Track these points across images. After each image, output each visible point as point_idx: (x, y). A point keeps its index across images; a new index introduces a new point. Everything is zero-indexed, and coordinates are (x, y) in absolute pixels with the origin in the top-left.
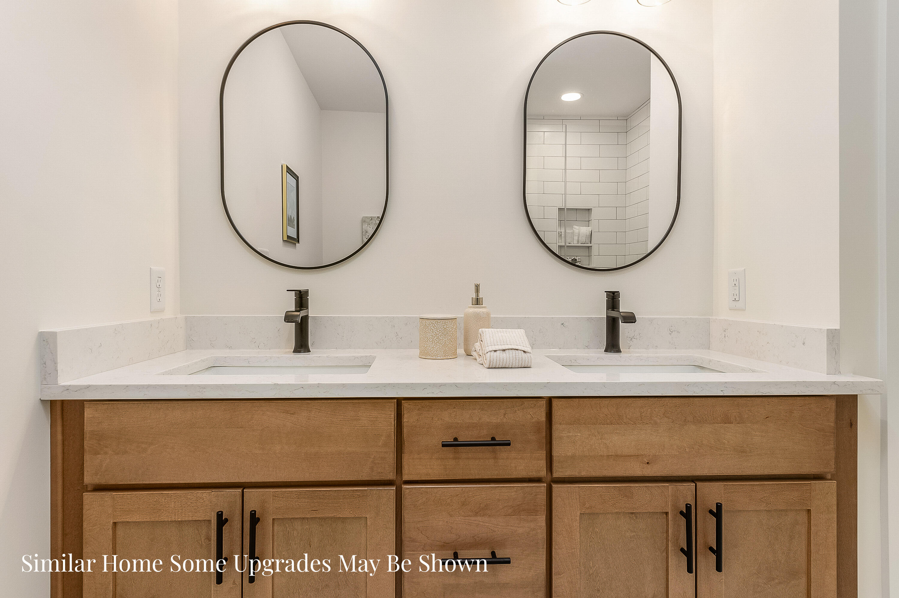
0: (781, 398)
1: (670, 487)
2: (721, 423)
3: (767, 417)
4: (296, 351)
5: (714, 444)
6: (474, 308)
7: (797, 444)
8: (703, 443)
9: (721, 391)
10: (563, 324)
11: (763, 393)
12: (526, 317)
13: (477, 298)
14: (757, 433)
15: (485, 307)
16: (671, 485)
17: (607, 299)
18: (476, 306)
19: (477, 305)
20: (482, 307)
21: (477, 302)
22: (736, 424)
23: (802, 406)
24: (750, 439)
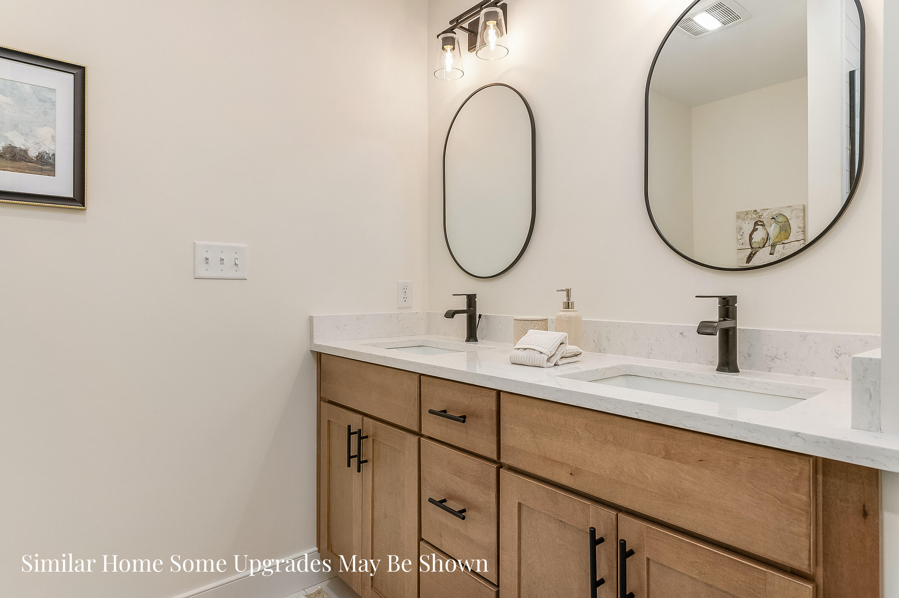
0: (721, 440)
1: (592, 507)
2: (643, 453)
3: (701, 460)
4: (468, 340)
5: (636, 474)
6: (565, 311)
7: (744, 509)
8: (624, 470)
9: (636, 413)
10: (682, 333)
11: (686, 426)
12: (641, 324)
13: (568, 302)
14: (687, 477)
15: (576, 311)
16: (592, 505)
17: (719, 305)
18: (566, 310)
19: (568, 308)
20: (574, 311)
21: (568, 306)
22: (660, 459)
23: (752, 458)
24: (678, 482)
